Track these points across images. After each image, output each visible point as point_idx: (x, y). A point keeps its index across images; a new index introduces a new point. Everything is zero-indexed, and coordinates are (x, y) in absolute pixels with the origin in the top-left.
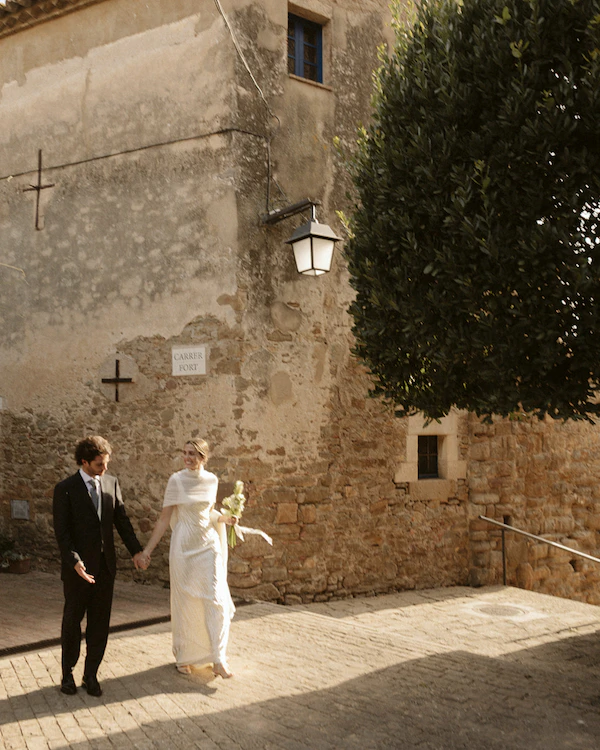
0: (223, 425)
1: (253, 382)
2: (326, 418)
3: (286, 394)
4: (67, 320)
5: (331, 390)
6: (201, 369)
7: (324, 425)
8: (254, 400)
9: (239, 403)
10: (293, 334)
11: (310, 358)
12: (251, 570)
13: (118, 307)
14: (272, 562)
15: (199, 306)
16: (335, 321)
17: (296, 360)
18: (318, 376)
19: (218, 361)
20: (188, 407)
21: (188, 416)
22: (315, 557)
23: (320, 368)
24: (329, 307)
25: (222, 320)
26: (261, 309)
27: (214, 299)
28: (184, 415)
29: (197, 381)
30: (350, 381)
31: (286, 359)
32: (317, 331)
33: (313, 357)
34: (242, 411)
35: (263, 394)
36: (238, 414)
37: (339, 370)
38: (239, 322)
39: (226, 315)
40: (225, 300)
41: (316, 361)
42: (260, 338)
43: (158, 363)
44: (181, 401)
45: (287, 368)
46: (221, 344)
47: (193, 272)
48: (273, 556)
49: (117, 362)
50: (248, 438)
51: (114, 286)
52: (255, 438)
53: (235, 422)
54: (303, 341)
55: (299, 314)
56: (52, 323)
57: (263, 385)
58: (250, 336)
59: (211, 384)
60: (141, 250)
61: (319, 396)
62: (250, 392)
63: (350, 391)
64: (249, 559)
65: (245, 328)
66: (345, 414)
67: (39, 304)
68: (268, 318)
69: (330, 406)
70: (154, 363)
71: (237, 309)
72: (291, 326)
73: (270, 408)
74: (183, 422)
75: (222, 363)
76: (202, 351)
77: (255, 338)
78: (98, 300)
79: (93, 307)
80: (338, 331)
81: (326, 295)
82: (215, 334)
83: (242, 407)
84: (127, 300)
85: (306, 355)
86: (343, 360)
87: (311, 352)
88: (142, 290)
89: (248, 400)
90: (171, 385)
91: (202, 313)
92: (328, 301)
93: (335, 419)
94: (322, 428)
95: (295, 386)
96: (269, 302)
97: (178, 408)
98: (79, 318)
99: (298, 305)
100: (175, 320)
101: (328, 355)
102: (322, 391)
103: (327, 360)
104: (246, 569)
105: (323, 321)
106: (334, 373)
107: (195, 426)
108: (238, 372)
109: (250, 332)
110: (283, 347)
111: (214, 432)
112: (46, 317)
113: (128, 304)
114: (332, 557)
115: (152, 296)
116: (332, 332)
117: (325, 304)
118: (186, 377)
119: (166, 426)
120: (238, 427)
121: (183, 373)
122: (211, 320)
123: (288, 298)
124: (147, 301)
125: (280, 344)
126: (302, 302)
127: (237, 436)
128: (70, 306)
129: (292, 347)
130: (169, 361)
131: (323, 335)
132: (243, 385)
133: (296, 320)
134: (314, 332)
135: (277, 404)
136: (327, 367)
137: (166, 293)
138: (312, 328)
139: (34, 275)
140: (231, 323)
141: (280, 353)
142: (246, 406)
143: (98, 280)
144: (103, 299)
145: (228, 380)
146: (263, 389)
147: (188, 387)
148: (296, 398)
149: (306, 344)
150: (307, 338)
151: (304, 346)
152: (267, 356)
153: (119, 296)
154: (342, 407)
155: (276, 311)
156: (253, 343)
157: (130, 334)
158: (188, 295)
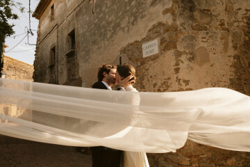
0: (169, 79)
1: (185, 53)
2: (232, 73)
3: (206, 59)
4: (103, 45)
5: (234, 58)
6: (156, 50)
7: (231, 77)
8: (186, 62)
9: (177, 64)
10: (208, 26)
11: (219, 39)
12: (191, 164)
13: (120, 33)
14: (204, 159)
15: (153, 20)
16: (233, 19)
17: (211, 41)
18: (225, 49)
19: (164, 45)
20: (151, 72)
21: (151, 77)
22: (234, 158)
23: (226, 45)
24: (229, 11)
25: (165, 23)
26: (187, 13)
27: (161, 13)
28: (149, 76)
29: (155, 58)
30: (246, 52)
31: (204, 40)
32: (222, 24)
33: (221, 39)
34: (179, 69)
35: (191, 59)
36: (177, 70)
37: (238, 46)
38: (174, 20)
39: (167, 19)
40: (166, 12)
41: (223, 41)
42: (187, 28)
43: (136, 54)
44: (147, 70)
45: (205, 45)
46: (166, 35)
47: (150, 4)
48: (205, 156)
49: (120, 58)
50: (184, 84)
51: (118, 25)
52: (188, 84)
53: (176, 76)
54: (214, 30)
55: (211, 15)
56: (98, 48)
57: (191, 54)
58: (181, 28)
59: (161, 58)
60: (128, 4)
61: (227, 61)
62: (183, 58)
63: (247, 58)
64: (189, 157)
65: (178, 23)
66: (245, 71)
67: (95, 42)
68: (192, 18)
69: (234, 67)
70: (135, 54)
71: (173, 14)
72: (206, 22)
73: (196, 67)
74: (148, 80)
75: (166, 45)
76: (156, 42)
77: (185, 28)
78: (113, 33)
79: (111, 37)
80: (236, 24)
81: (226, 5)
82: (162, 31)
83: (179, 66)
84: (123, 29)
85: (217, 38)
86: (240, 40)
87: (219, 36)
88: (129, 22)
89: (182, 62)
90: (143, 63)
91: (155, 22)
92: (228, 8)
93: (239, 74)
94: (230, 79)
95: (211, 55)
96: (192, 9)
97: (146, 73)
98: (107, 43)
99: (209, 11)
100: (143, 31)
101: (230, 38)
102: (229, 58)
103: (230, 40)
104: (188, 163)
105: (226, 19)
106: (235, 47)
107: (154, 82)
108: (175, 47)
109: (181, 25)
110: (202, 34)
111: (164, 83)
112: (96, 46)
113: (124, 31)
114: (245, 159)
115: (133, 24)
116: (232, 25)
117: (226, 10)
118: (149, 57)
119: (141, 84)
120: (177, 78)
121: (148, 55)
122: (160, 24)
123: (203, 7)
124: (131, 26)
125: (199, 32)
126: (212, 9)
127: (177, 83)
128: (104, 40)
129: (207, 33)
130: (141, 52)
131: (226, 26)
132: (179, 54)
133: (209, 19)
134: (221, 25)
135: (200, 65)
136: (231, 45)
137: (139, 20)
138: (219, 23)
139: (93, 32)
140: (170, 22)
141: (200, 36)
142: (181, 66)
143: (113, 25)
144: (114, 33)
145: (170, 54)
146: (191, 56)
147: (150, 62)
148: (212, 62)
149: (216, 31)
150: (216, 28)
151: (215, 33)
152: (193, 38)
153: (120, 29)
154: (242, 67)
155: (196, 14)
156: (184, 31)
157: (124, 44)
158: (148, 16)
